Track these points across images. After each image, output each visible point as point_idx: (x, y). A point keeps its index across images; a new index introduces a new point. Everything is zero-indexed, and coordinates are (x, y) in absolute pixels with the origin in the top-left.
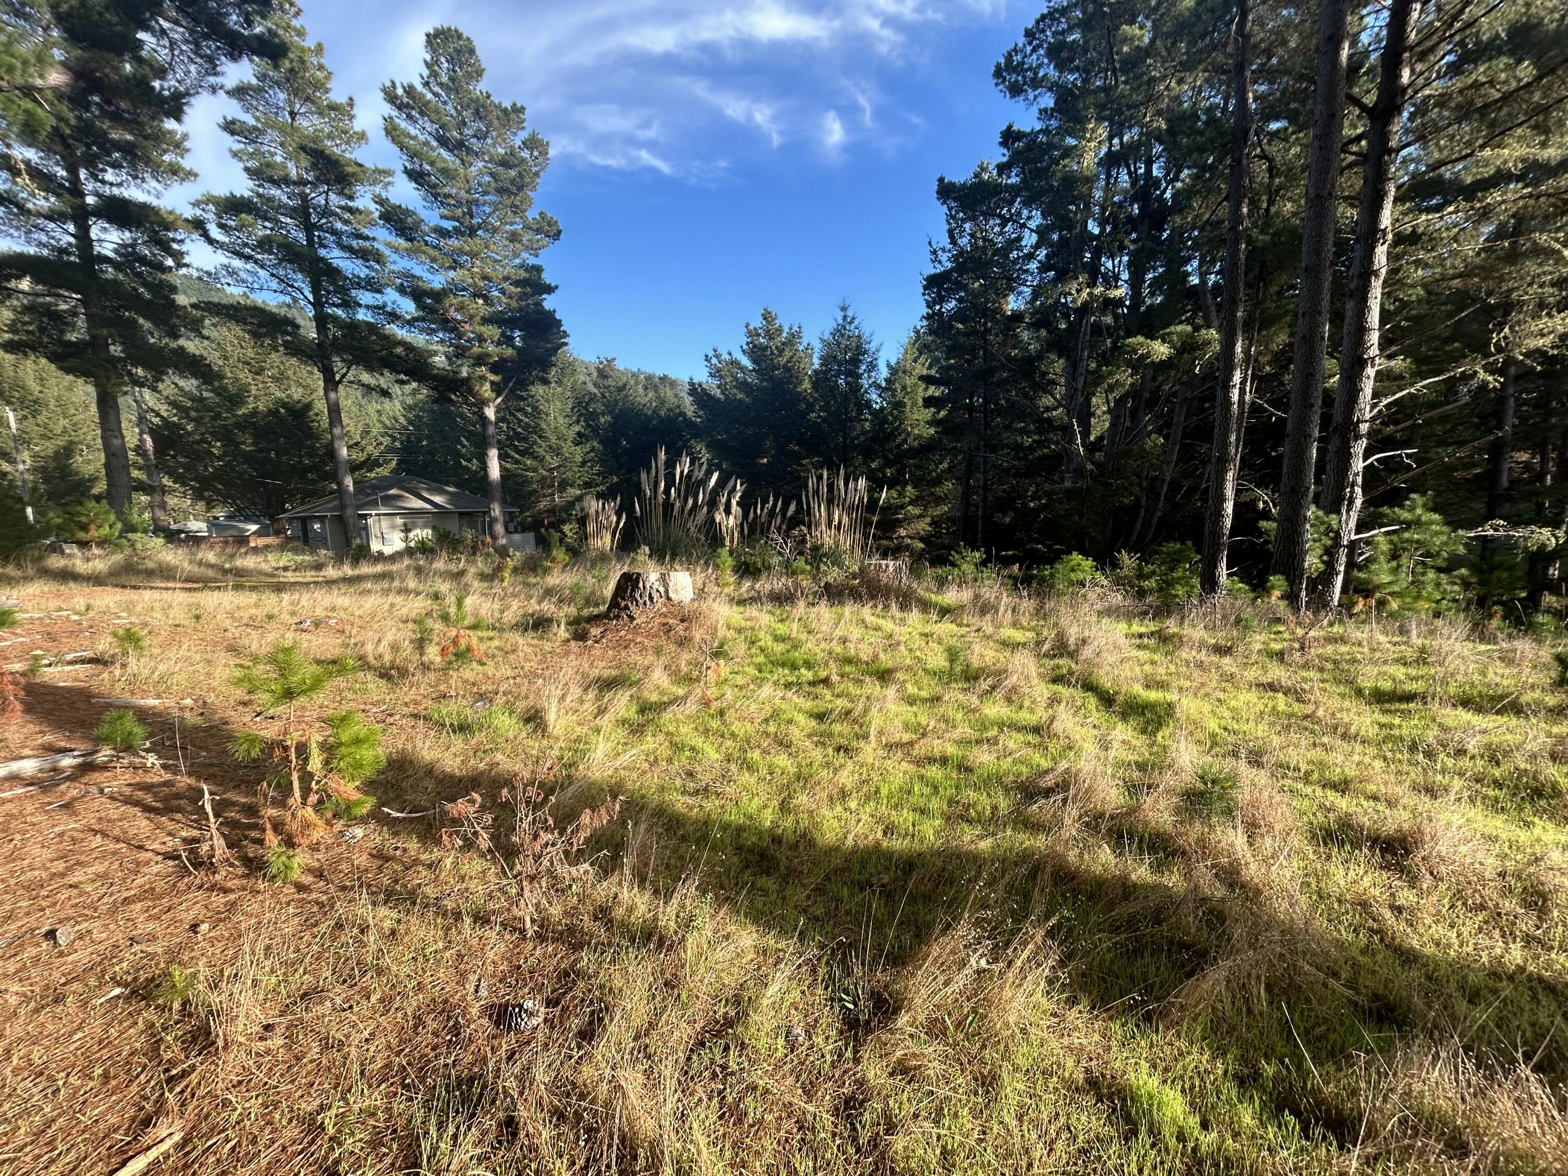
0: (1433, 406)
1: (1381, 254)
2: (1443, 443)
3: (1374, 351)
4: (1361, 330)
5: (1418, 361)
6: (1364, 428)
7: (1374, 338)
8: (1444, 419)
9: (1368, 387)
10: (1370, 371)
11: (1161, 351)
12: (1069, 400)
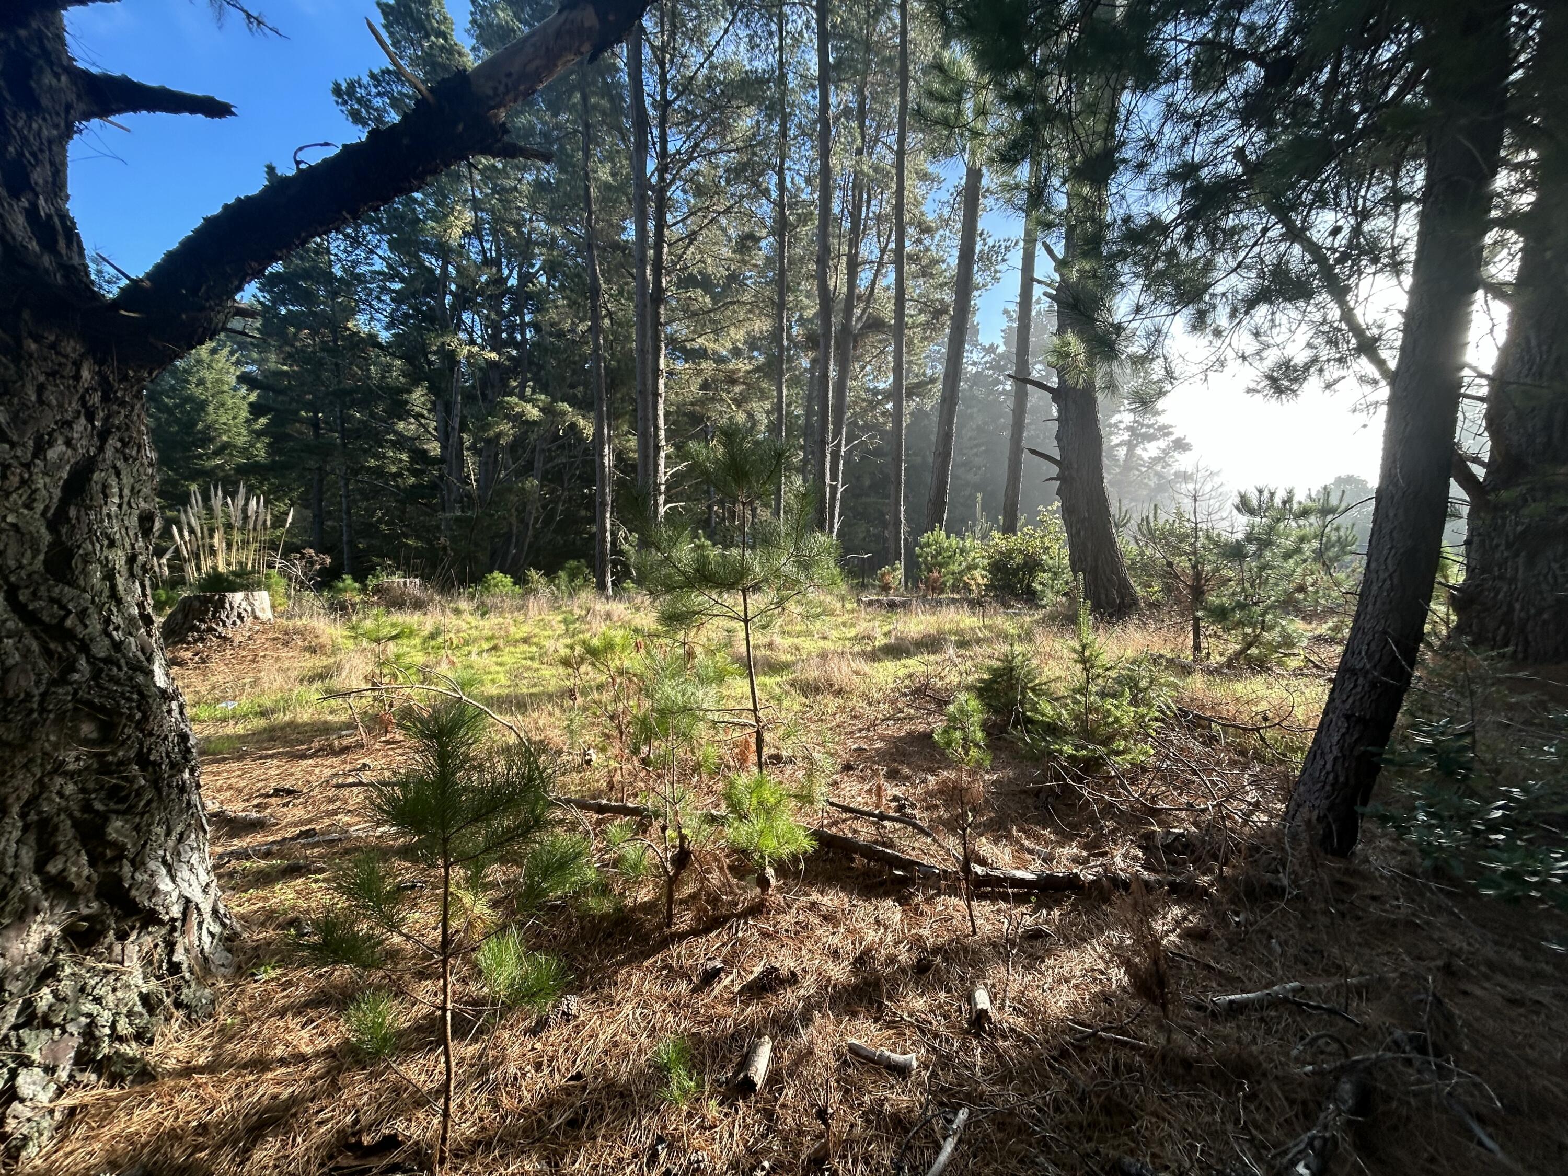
3: (663, 443)
4: (656, 427)
6: (663, 488)
9: (662, 462)
10: (662, 454)
11: (533, 413)
12: (445, 436)
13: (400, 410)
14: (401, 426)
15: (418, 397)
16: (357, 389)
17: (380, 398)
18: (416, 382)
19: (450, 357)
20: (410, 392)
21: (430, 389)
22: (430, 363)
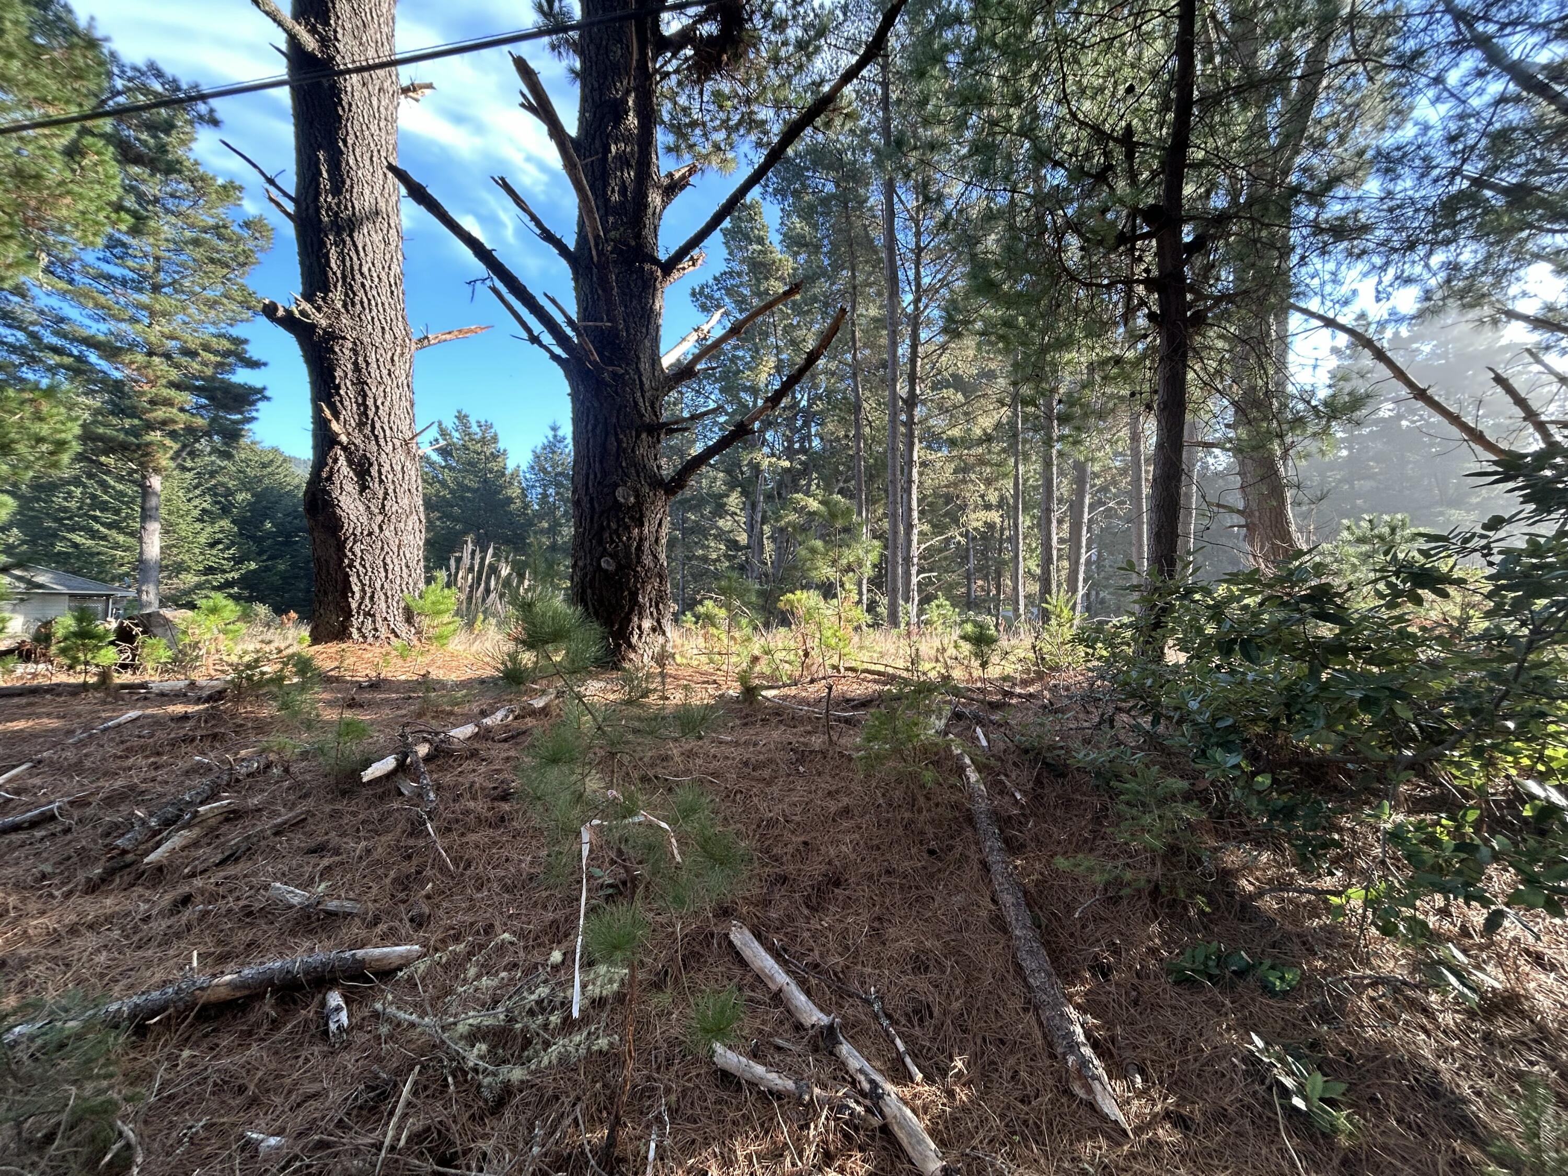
0: (940, 551)
1: (915, 471)
2: (946, 571)
3: (916, 521)
4: (910, 509)
5: (934, 526)
6: (915, 560)
7: (915, 514)
8: (946, 558)
9: (915, 538)
10: (915, 531)
11: (813, 505)
12: (751, 527)
13: (720, 510)
14: (721, 523)
15: (734, 500)
16: (693, 498)
17: (708, 502)
18: (732, 488)
19: (756, 468)
20: (728, 496)
21: (742, 493)
22: (742, 473)
